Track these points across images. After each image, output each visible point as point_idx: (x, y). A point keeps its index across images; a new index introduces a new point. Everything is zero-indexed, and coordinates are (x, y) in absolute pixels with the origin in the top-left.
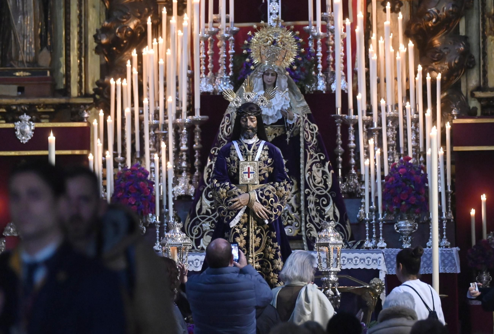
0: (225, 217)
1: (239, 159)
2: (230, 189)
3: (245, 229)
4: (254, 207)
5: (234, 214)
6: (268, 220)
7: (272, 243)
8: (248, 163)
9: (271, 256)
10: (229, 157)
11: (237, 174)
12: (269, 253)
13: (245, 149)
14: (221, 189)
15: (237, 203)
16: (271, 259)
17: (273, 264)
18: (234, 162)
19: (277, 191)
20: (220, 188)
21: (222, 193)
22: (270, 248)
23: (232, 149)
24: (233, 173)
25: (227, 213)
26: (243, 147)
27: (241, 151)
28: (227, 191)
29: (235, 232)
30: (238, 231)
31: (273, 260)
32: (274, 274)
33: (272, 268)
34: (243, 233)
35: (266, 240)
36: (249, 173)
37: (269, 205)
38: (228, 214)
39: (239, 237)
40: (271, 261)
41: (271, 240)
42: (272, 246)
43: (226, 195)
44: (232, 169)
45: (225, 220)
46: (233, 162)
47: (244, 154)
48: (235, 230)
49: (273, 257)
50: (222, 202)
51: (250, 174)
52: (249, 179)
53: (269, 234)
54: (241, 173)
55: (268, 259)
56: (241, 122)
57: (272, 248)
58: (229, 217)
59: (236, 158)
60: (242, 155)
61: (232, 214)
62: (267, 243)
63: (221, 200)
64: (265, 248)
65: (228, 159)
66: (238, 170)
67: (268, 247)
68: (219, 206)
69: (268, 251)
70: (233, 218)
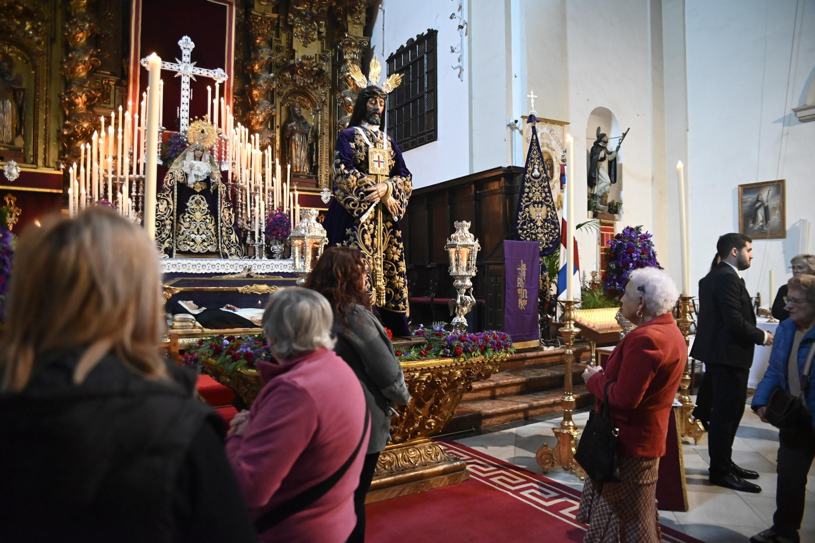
0: (354, 210)
1: (367, 146)
2: (360, 178)
3: (372, 226)
4: (388, 201)
5: (367, 207)
6: (397, 216)
7: (397, 243)
8: (378, 151)
9: (396, 258)
10: (354, 142)
11: (366, 162)
12: (393, 254)
13: (371, 136)
14: (352, 176)
15: (375, 193)
16: (396, 260)
17: (398, 266)
18: (361, 148)
19: (405, 185)
20: (351, 175)
21: (353, 181)
22: (394, 249)
23: (357, 134)
24: (360, 160)
25: (358, 206)
26: (369, 134)
27: (368, 137)
28: (357, 179)
29: (363, 228)
30: (366, 227)
31: (399, 262)
32: (399, 278)
33: (397, 271)
34: (370, 230)
35: (389, 240)
36: (379, 162)
37: (400, 201)
38: (360, 206)
39: (367, 234)
40: (396, 263)
41: (396, 239)
42: (398, 247)
43: (357, 184)
44: (359, 156)
45: (355, 214)
46: (358, 147)
47: (371, 140)
48: (364, 226)
49: (399, 259)
50: (352, 192)
51: (381, 163)
52: (379, 169)
53: (393, 233)
54: (371, 161)
55: (392, 260)
56: (368, 104)
57: (397, 249)
58: (361, 210)
59: (363, 145)
60: (370, 141)
61: (364, 206)
62: (390, 242)
63: (350, 189)
64: (388, 248)
65: (353, 145)
66: (367, 158)
67: (392, 247)
68: (347, 196)
69: (391, 252)
70: (365, 211)
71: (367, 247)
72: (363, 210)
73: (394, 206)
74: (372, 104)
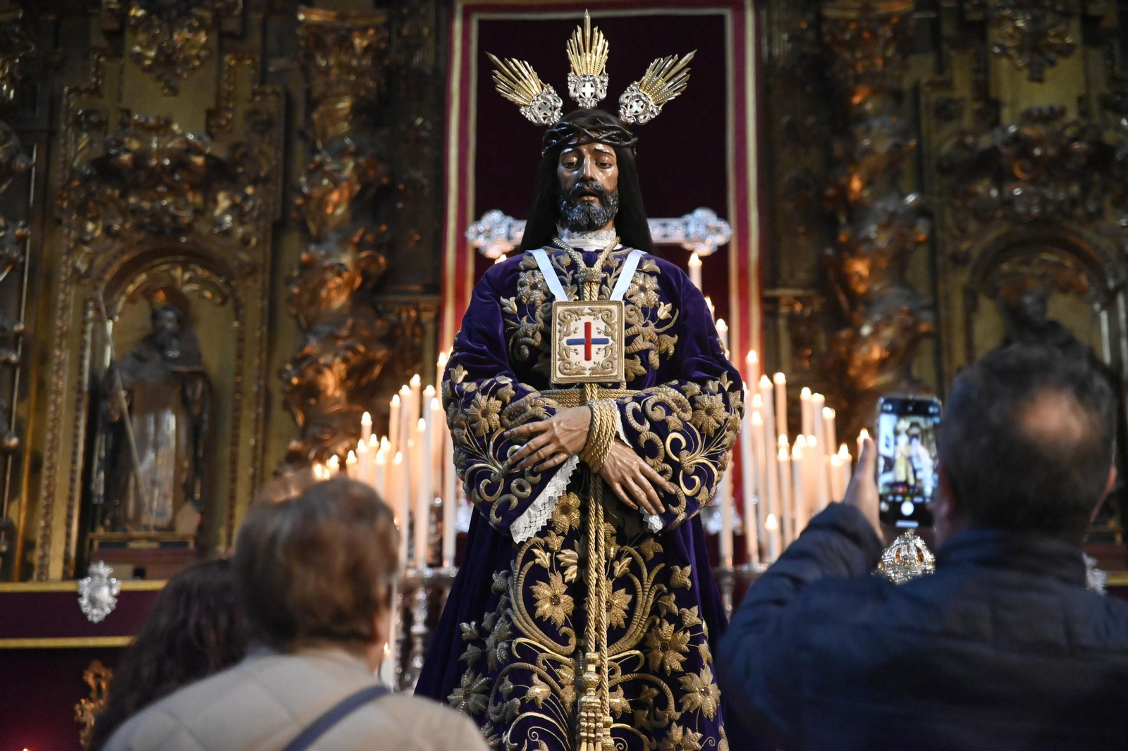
0: (491, 504)
1: (550, 297)
2: (513, 399)
3: (570, 556)
4: (607, 461)
5: (529, 491)
6: (661, 515)
7: (675, 609)
8: (586, 309)
9: (674, 661)
10: (515, 293)
11: (543, 351)
12: (665, 648)
13: (573, 266)
14: (482, 399)
15: (541, 439)
16: (672, 670)
17: (681, 693)
18: (533, 307)
20: (479, 396)
21: (485, 413)
22: (668, 628)
23: (526, 269)
24: (530, 346)
25: (500, 488)
26: (566, 261)
27: (558, 272)
28: (504, 405)
29: (531, 563)
30: (543, 559)
31: (682, 674)
32: (685, 732)
33: (678, 707)
34: (563, 570)
35: (651, 601)
36: (588, 342)
37: (667, 459)
38: (507, 490)
39: (548, 581)
40: (674, 680)
41: (674, 597)
42: (677, 621)
43: (500, 420)
44: (526, 335)
45: (493, 515)
46: (527, 309)
47: (568, 279)
48: (534, 556)
49: (682, 663)
50: (486, 449)
51: (594, 348)
52: (589, 365)
53: (665, 577)
54: (559, 342)
55: (661, 672)
56: (561, 168)
57: (676, 630)
58: (509, 502)
59: (538, 296)
60: (563, 283)
61: (521, 488)
62: (656, 610)
63: (480, 439)
64: (649, 630)
65: (510, 304)
66: (547, 337)
67: (661, 625)
68: (472, 464)
69: (659, 644)
70: (525, 504)
71: (547, 626)
72: (515, 502)
73: (636, 480)
74: (570, 165)
